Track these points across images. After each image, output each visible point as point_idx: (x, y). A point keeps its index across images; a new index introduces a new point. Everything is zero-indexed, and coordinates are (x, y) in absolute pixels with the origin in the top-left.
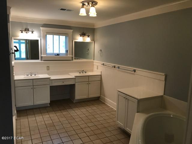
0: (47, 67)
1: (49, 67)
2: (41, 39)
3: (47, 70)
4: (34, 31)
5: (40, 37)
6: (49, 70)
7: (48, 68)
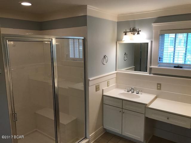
0: (158, 84)
1: (160, 84)
2: (152, 42)
3: (158, 89)
4: (140, 31)
5: (151, 38)
6: (160, 89)
7: (159, 86)
